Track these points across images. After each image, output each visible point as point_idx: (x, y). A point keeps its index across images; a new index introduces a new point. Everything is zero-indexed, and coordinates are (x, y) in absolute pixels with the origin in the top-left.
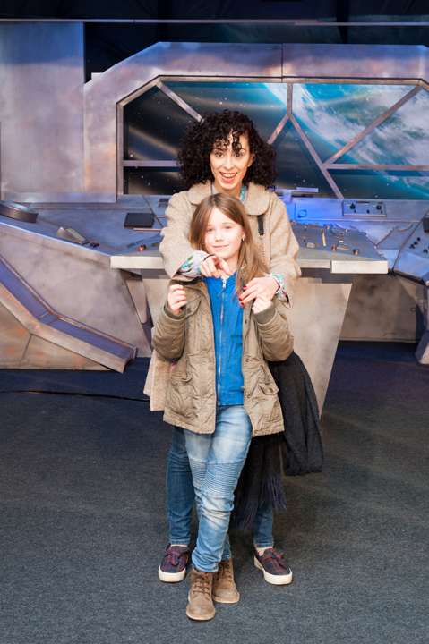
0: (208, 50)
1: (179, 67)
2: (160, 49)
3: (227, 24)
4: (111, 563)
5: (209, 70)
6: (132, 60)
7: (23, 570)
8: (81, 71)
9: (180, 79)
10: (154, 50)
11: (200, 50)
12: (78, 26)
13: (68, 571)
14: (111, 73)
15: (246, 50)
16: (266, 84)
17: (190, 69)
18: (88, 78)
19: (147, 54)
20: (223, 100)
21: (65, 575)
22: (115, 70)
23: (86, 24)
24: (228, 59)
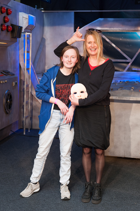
0: (117, 21)
1: (106, 27)
2: (100, 21)
3: (124, 12)
4: (74, 200)
5: (116, 28)
6: (90, 25)
7: (45, 201)
8: (73, 28)
9: (106, 31)
10: (98, 21)
11: (114, 21)
12: (72, 13)
13: (59, 202)
14: (83, 29)
15: (130, 21)
16: (137, 33)
17: (110, 28)
18: (75, 31)
19: (95, 22)
20: (121, 38)
21: (58, 203)
22: (84, 28)
23: (75, 12)
24: (123, 24)
